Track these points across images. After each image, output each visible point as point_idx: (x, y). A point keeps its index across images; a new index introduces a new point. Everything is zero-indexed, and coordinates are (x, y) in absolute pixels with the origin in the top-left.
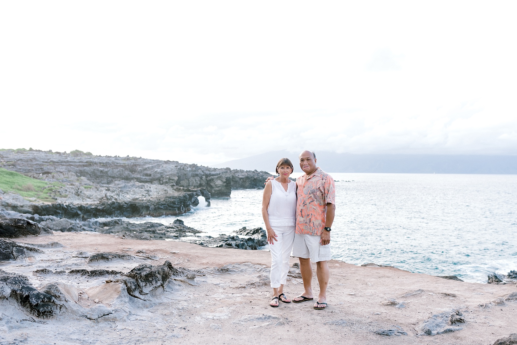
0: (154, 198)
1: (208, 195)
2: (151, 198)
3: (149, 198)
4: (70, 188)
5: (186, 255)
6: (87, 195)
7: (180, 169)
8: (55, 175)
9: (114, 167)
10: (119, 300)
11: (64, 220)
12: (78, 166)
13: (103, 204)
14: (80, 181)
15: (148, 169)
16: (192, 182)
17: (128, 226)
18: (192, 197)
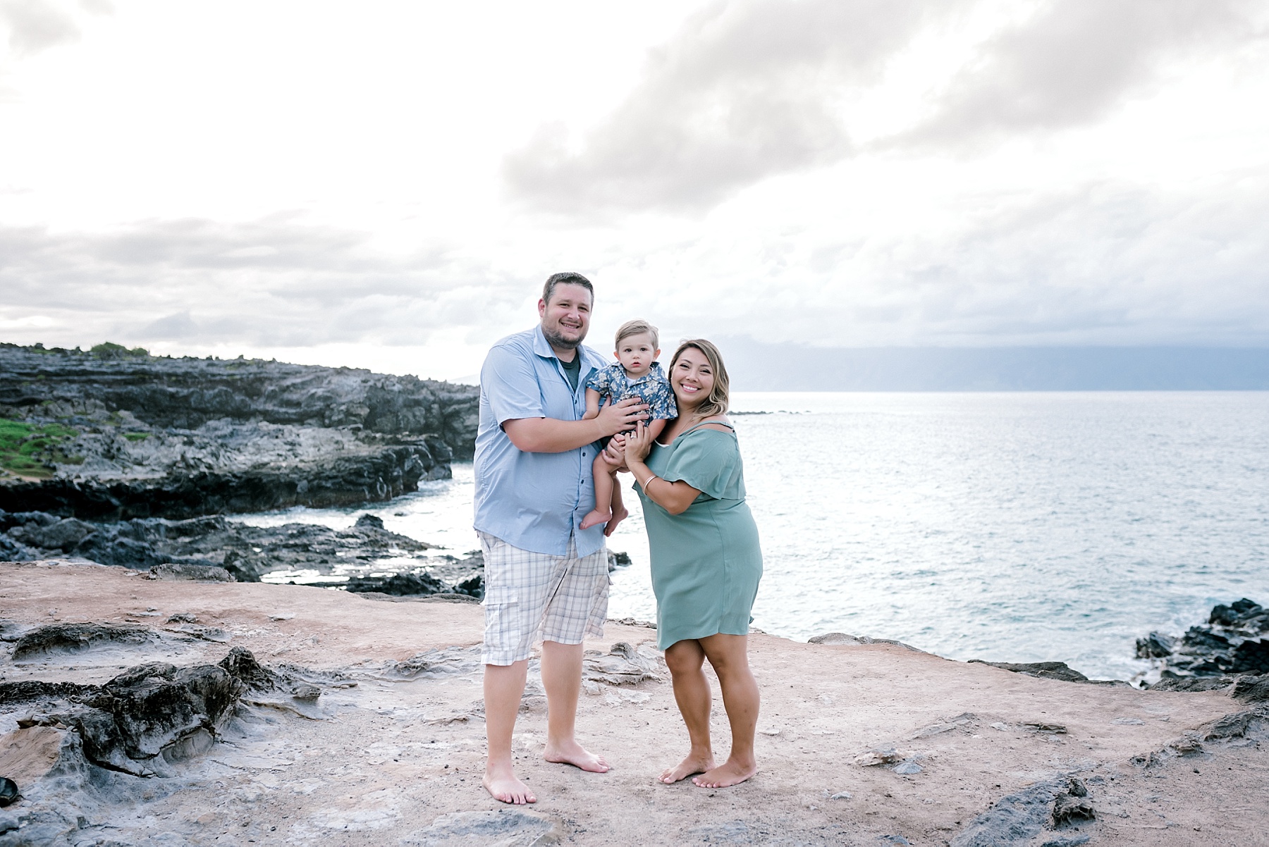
0: (308, 462)
1: (447, 451)
2: (302, 461)
3: (294, 462)
4: (91, 438)
5: (313, 625)
6: (135, 456)
7: (373, 388)
8: (51, 406)
9: (204, 385)
10: (52, 781)
11: (71, 522)
12: (110, 384)
13: (176, 480)
14: (117, 422)
15: (292, 388)
16: (406, 419)
17: (240, 534)
18: (407, 458)
